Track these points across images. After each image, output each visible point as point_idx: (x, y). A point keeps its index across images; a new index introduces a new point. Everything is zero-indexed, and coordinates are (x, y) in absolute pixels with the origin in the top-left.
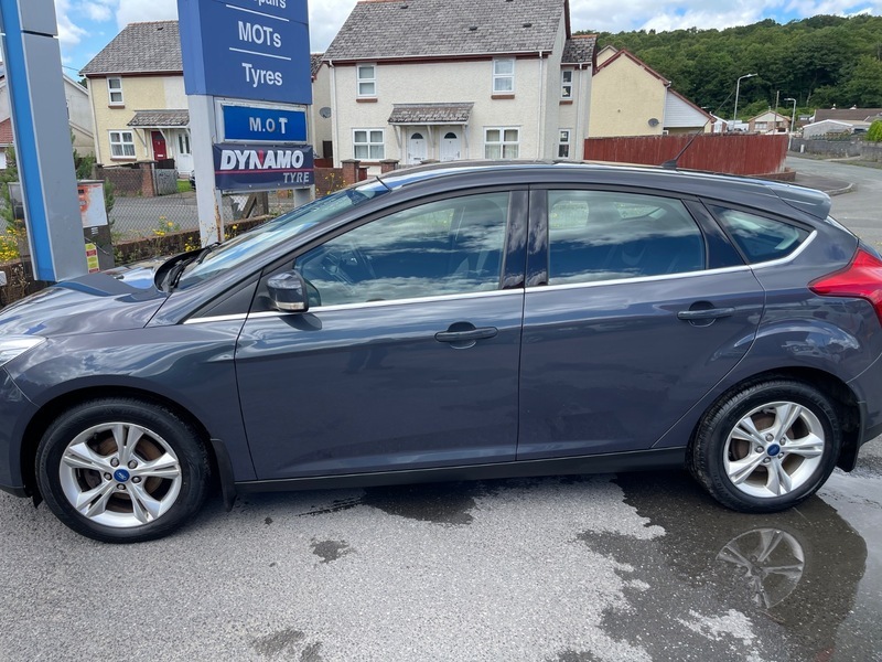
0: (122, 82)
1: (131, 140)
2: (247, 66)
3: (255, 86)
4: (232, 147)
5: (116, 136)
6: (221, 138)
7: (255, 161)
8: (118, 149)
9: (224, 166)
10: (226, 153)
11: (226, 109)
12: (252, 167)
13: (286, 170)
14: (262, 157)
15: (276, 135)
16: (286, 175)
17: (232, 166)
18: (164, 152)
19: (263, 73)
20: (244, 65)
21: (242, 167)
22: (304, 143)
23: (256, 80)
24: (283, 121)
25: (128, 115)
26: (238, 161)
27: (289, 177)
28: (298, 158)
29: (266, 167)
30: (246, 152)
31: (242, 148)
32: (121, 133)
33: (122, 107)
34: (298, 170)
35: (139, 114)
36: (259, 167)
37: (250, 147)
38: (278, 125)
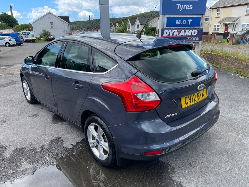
0: (221, 9)
1: (219, 27)
2: (178, 5)
3: (180, 10)
4: (168, 29)
5: (215, 26)
6: (165, 27)
7: (176, 33)
8: (215, 30)
9: (165, 35)
10: (165, 31)
11: (168, 18)
12: (175, 35)
13: (189, 36)
14: (179, 32)
15: (187, 25)
16: (188, 38)
17: (168, 34)
18: (228, 30)
19: (184, 6)
20: (177, 4)
21: (171, 35)
22: (199, 27)
23: (181, 9)
24: (190, 20)
25: (220, 19)
26: (170, 33)
27: (190, 39)
28: (195, 33)
29: (180, 35)
30: (173, 31)
31: (172, 30)
32: (217, 25)
33: (219, 17)
34: (194, 36)
35: (224, 19)
36: (178, 35)
37: (175, 29)
38: (188, 22)
